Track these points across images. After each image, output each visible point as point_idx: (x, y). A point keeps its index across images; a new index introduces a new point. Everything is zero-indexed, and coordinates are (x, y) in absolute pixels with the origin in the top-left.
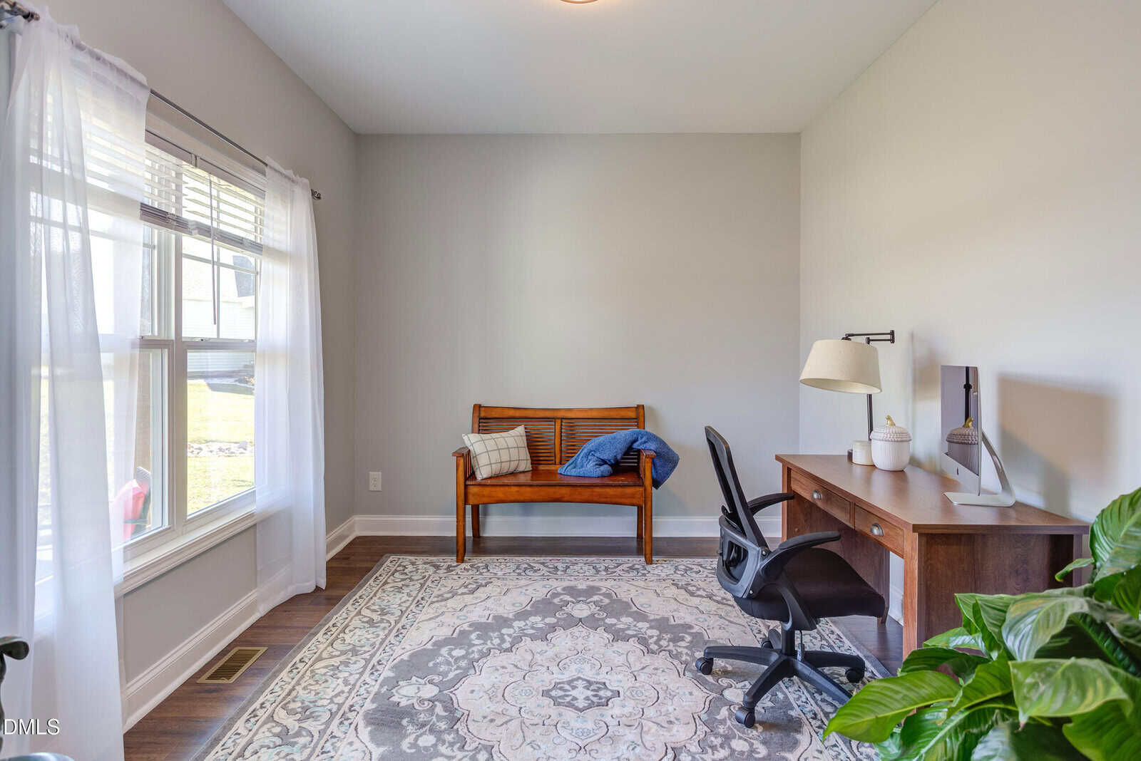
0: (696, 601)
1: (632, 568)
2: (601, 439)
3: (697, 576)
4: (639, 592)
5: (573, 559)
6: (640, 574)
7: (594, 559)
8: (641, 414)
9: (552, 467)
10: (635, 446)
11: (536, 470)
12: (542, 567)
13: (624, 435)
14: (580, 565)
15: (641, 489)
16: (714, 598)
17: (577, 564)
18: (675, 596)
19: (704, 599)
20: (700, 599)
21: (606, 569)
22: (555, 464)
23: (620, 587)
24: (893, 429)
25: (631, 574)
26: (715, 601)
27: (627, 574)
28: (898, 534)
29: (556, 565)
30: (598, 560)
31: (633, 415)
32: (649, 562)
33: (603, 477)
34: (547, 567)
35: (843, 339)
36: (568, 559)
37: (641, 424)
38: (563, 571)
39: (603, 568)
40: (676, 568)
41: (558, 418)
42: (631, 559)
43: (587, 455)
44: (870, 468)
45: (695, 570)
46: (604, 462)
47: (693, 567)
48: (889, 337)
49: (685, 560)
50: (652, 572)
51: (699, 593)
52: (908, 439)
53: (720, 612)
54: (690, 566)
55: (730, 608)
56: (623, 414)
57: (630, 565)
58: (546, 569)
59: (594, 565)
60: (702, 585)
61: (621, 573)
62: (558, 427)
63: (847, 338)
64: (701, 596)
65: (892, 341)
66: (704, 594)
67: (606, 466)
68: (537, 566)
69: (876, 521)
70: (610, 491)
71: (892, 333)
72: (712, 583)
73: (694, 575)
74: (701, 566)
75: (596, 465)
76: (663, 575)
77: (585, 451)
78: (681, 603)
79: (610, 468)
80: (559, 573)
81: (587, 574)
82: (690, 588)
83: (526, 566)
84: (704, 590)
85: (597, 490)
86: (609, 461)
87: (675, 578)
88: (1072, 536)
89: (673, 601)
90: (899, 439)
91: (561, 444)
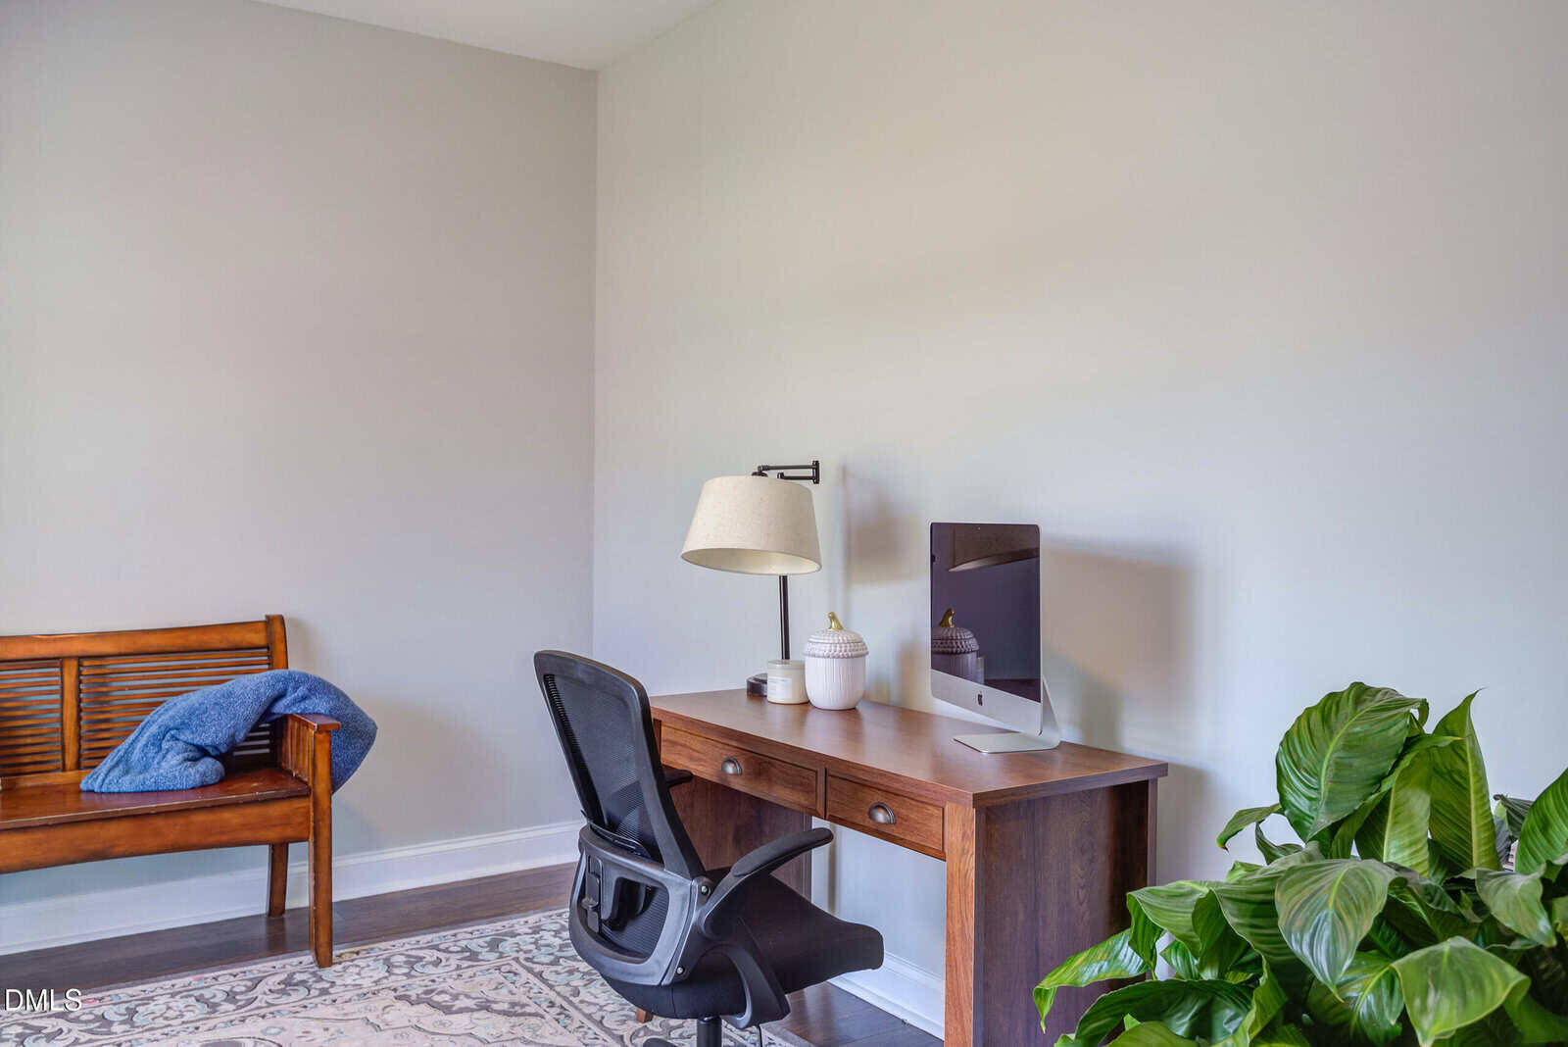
0: (460, 1022)
1: (289, 983)
2: (195, 698)
3: (440, 970)
4: (332, 1030)
5: (136, 990)
6: (314, 992)
7: (188, 980)
8: (278, 636)
9: (58, 778)
10: (280, 708)
11: (10, 789)
12: (62, 1024)
13: (250, 686)
14: (162, 1000)
15: (308, 803)
16: (494, 1006)
17: (151, 998)
18: (414, 1022)
19: (476, 1015)
20: (467, 1015)
21: (231, 997)
22: (64, 769)
23: (283, 1029)
24: (842, 637)
25: (295, 997)
26: (499, 1012)
27: (284, 1000)
28: (932, 815)
29: (98, 1012)
30: (200, 979)
31: (258, 638)
32: (324, 961)
33: (204, 786)
34: (77, 1020)
35: (754, 474)
36: (125, 992)
37: (278, 657)
38: (122, 1022)
39: (220, 997)
40: (389, 965)
41: (70, 658)
42: (278, 964)
43: (157, 742)
44: (803, 707)
45: (428, 959)
46: (202, 752)
47: (421, 953)
48: (810, 473)
49: (398, 942)
50: (339, 982)
51: (458, 1004)
52: (865, 652)
53: (518, 1031)
54: (413, 953)
55: (534, 1020)
56: (237, 637)
57: (283, 977)
58: (75, 1027)
59: (197, 993)
60: (459, 986)
61: (270, 998)
62: (70, 680)
63: (761, 472)
64: (466, 1010)
65: (816, 479)
66: (470, 1003)
67: (209, 761)
68: (52, 1026)
69: (877, 798)
70: (229, 817)
71: (816, 466)
72: (477, 979)
73: (430, 969)
74: (436, 948)
75: (187, 760)
76: (367, 983)
77: (154, 729)
78: (433, 1033)
79: (218, 765)
80: (116, 1028)
81: (188, 1016)
82: (437, 998)
83: (20, 1029)
84: (467, 996)
85: (200, 818)
86: (216, 748)
87: (395, 985)
88: (1147, 781)
89: (413, 1032)
90: (854, 653)
91: (79, 719)
